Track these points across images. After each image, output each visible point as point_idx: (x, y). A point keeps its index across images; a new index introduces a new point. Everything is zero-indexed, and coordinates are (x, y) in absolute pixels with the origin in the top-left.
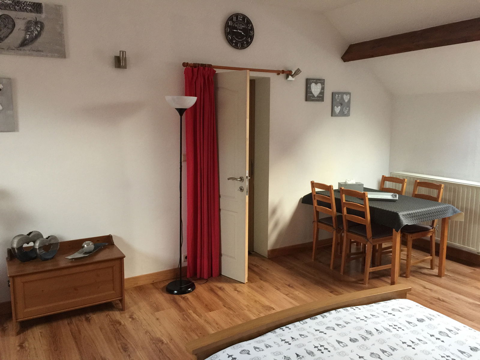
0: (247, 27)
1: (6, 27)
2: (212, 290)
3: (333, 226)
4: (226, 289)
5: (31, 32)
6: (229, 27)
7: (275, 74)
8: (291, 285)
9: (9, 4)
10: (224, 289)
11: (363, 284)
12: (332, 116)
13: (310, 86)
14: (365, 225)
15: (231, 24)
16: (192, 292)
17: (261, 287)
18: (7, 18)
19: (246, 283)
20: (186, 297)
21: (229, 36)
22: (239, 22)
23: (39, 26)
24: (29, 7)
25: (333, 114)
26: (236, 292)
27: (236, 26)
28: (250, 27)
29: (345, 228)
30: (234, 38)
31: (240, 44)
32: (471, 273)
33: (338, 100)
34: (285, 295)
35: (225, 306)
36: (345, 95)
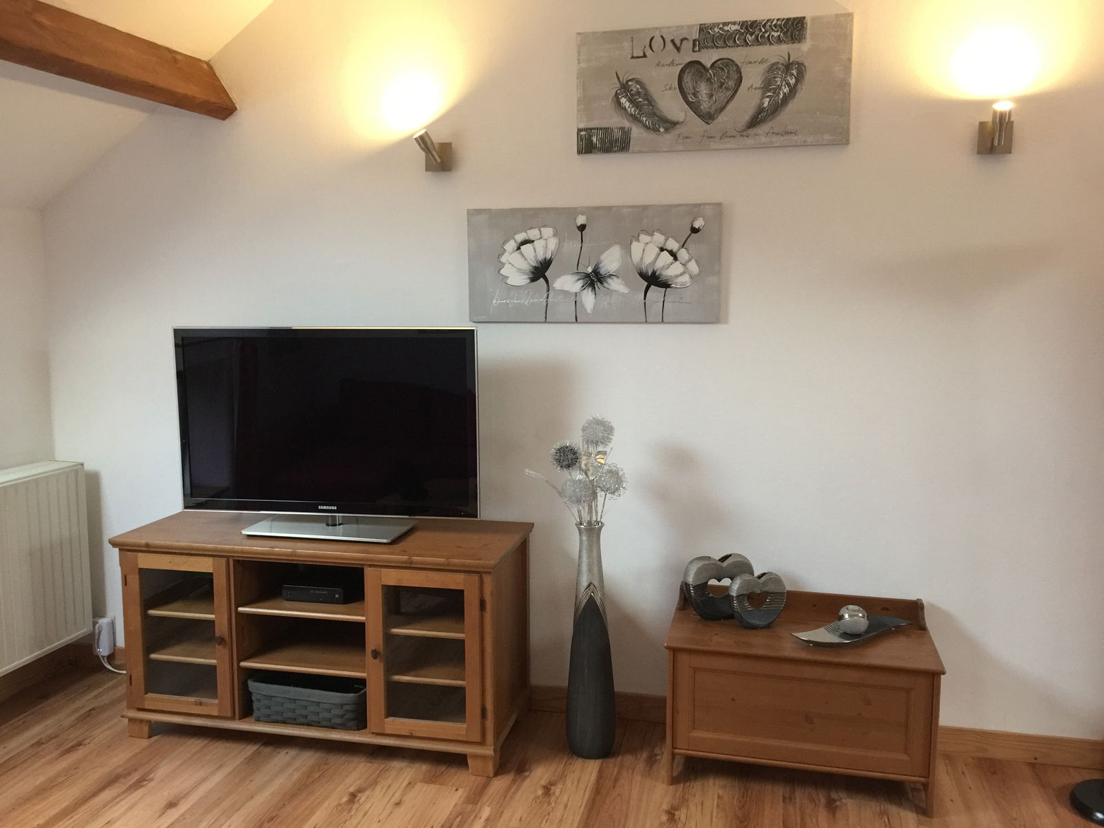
1: (724, 86)
5: (775, 90)
9: (732, 34)
18: (727, 66)
23: (794, 72)
24: (775, 31)
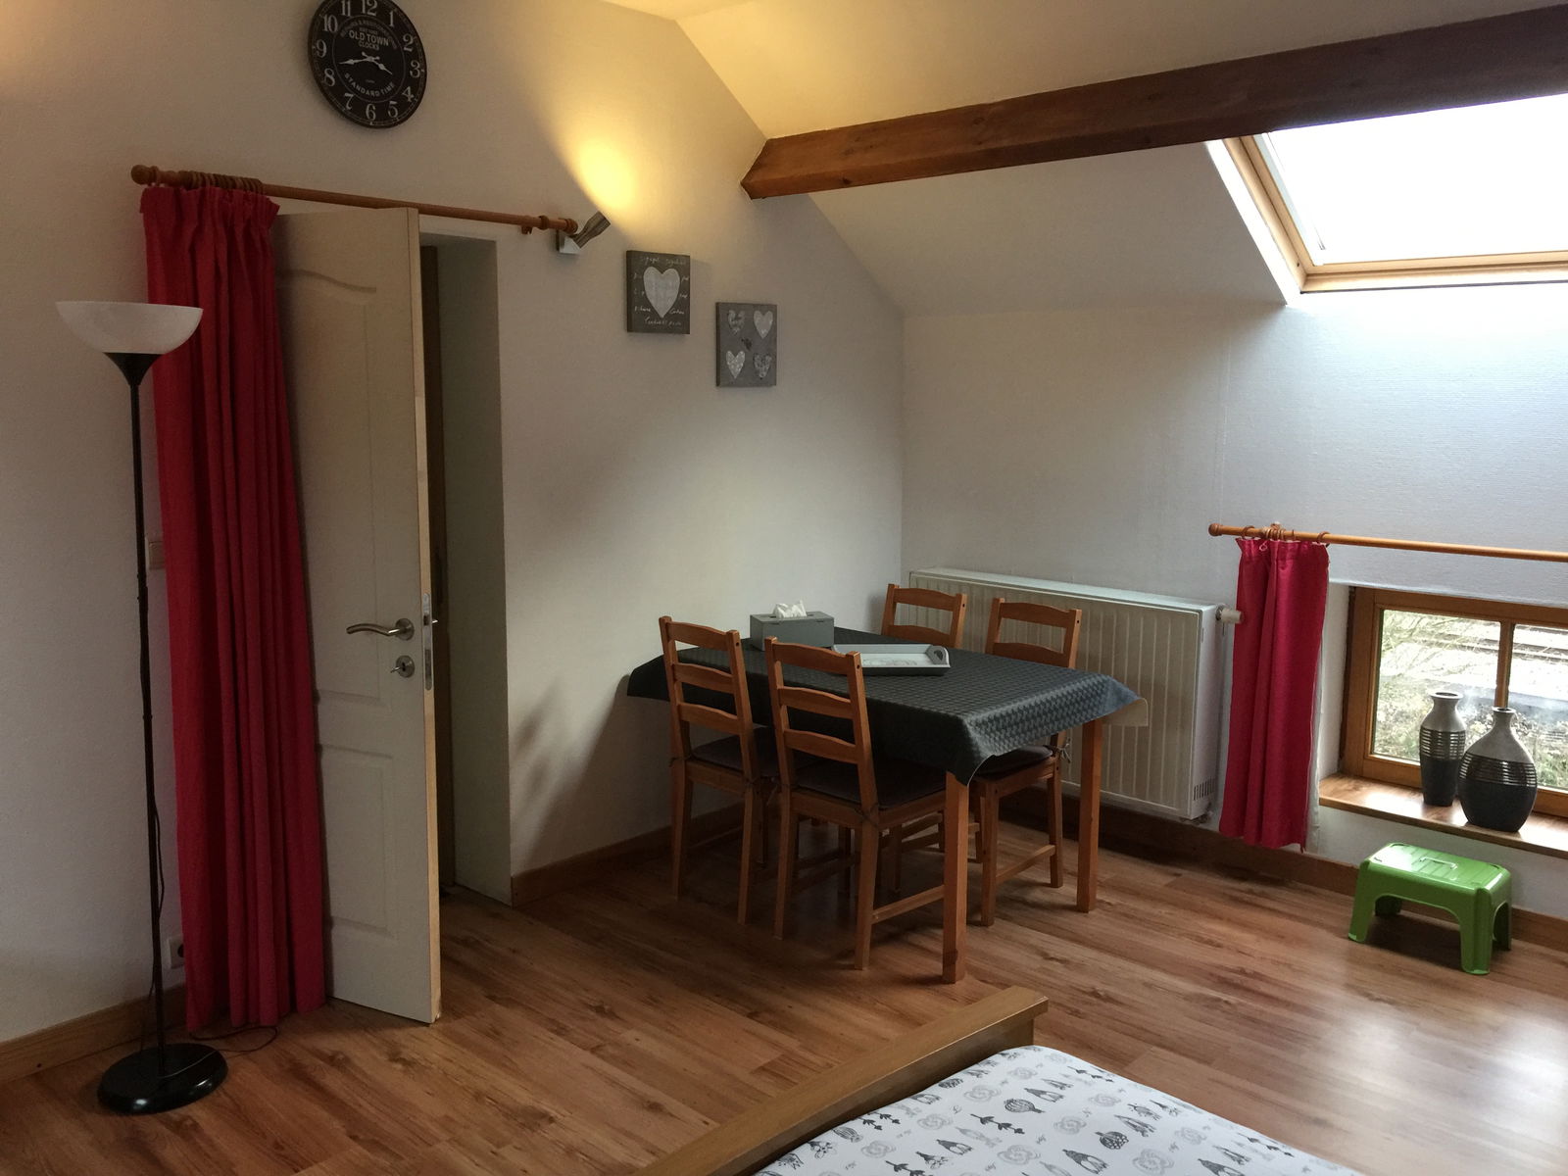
0: (396, 43)
2: (298, 1074)
3: (742, 772)
4: (356, 1062)
6: (327, 37)
7: (513, 230)
8: (606, 1007)
10: (347, 1060)
11: (852, 967)
12: (718, 384)
13: (643, 279)
14: (856, 766)
15: (333, 29)
16: (215, 1093)
17: (497, 1033)
19: (436, 1020)
20: (189, 1117)
21: (328, 75)
22: (367, 23)
25: (722, 378)
26: (399, 1066)
27: (353, 35)
28: (409, 47)
29: (786, 779)
30: (346, 81)
31: (371, 108)
32: (1167, 885)
33: (737, 330)
34: (588, 1054)
35: (354, 1138)
36: (761, 315)
